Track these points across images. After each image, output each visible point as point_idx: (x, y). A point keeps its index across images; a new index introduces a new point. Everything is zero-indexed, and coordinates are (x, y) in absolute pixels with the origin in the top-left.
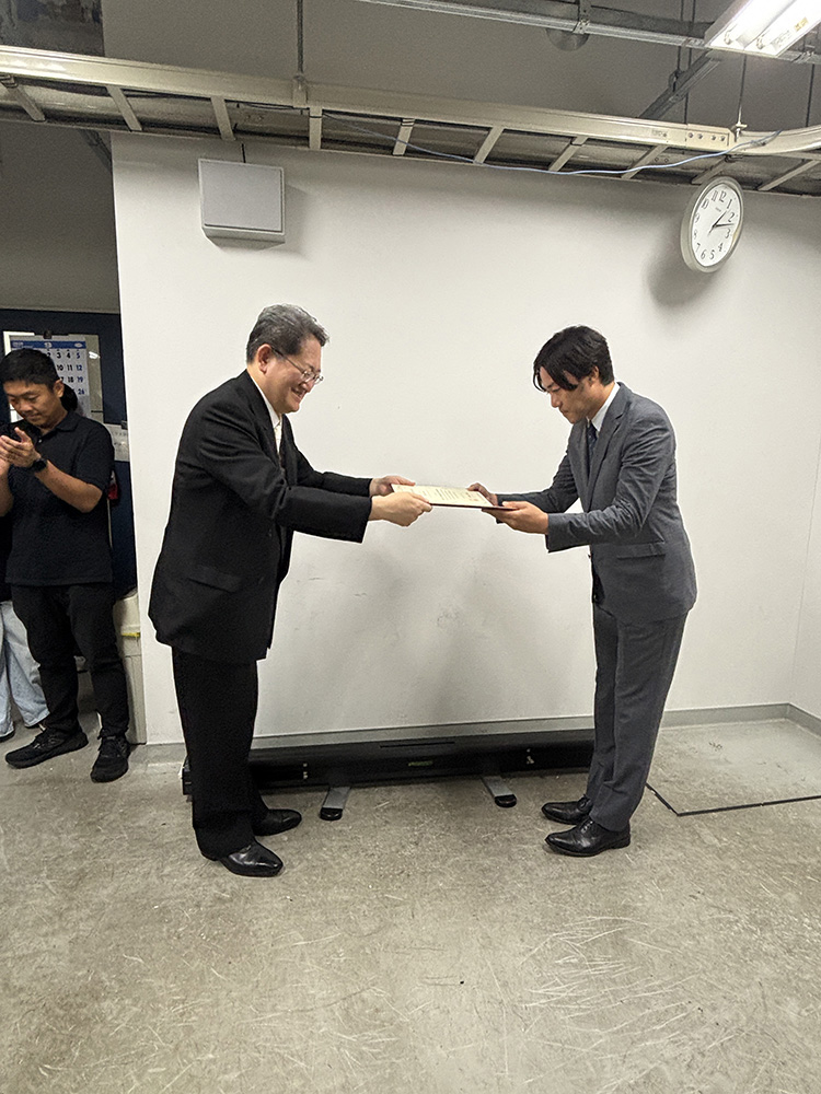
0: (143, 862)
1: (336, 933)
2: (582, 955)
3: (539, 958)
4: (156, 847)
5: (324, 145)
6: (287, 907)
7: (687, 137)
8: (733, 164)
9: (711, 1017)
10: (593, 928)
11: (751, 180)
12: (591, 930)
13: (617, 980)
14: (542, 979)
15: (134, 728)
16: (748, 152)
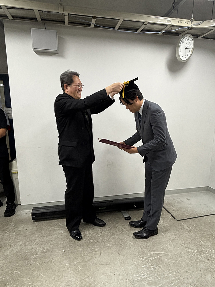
0: (20, 241)
1: (78, 261)
2: (150, 264)
3: (137, 266)
4: (24, 236)
5: (69, 24)
6: (63, 253)
7: (178, 22)
8: (191, 30)
9: (186, 281)
10: (153, 256)
11: (196, 35)
12: (152, 257)
13: (160, 271)
14: (138, 272)
15: (17, 200)
16: (195, 27)
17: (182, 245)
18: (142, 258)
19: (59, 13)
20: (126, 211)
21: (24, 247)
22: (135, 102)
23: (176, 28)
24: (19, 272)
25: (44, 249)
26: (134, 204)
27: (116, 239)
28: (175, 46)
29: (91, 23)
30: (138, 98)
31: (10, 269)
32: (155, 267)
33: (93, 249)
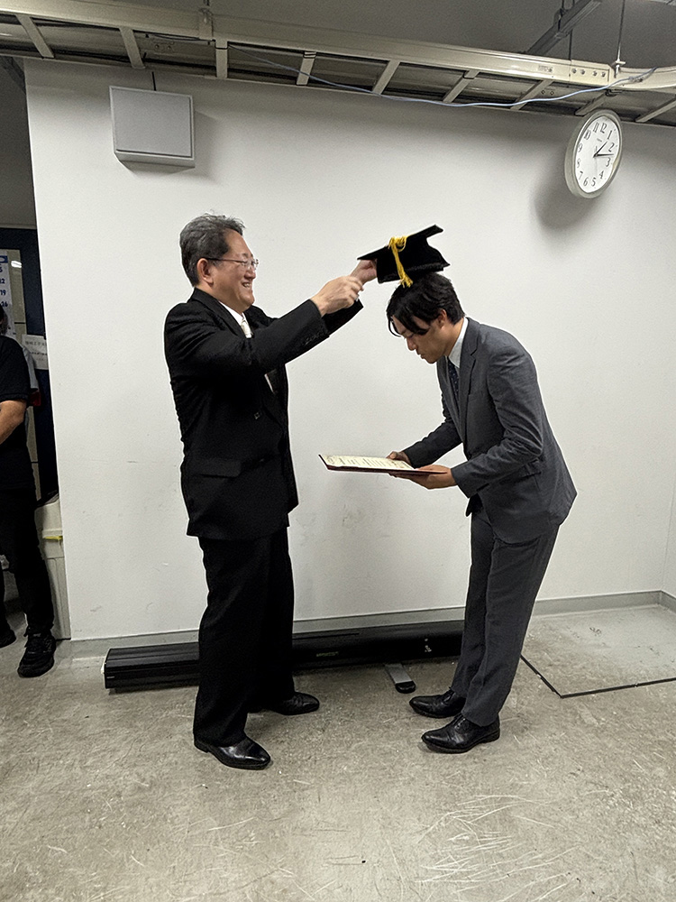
0: (67, 754)
1: (248, 817)
2: (473, 833)
3: (433, 836)
4: (80, 739)
5: (230, 74)
6: (202, 794)
7: (571, 73)
8: (612, 98)
9: (587, 887)
10: (484, 806)
11: (629, 112)
12: (481, 809)
13: (505, 855)
14: (437, 857)
16: (626, 87)
17: (574, 774)
18: (449, 813)
19: (198, 39)
20: (400, 666)
21: (80, 773)
22: (437, 328)
23: (568, 90)
24: (63, 850)
25: (143, 780)
26: (427, 643)
27: (370, 751)
28: (564, 147)
29: (298, 73)
30: (445, 316)
31: (36, 839)
32: (490, 841)
33: (296, 783)
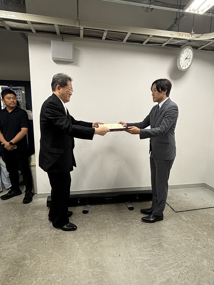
0: (37, 224)
1: (87, 243)
2: (151, 249)
3: (140, 249)
5: (84, 37)
6: (74, 236)
7: (179, 35)
8: (191, 43)
9: (184, 265)
10: (154, 242)
11: (196, 47)
12: (153, 242)
13: (160, 255)
14: (140, 255)
15: (34, 190)
16: (195, 39)
17: (180, 233)
18: (144, 243)
19: (75, 27)
20: (129, 203)
21: (40, 230)
23: (178, 40)
24: (36, 250)
25: (58, 232)
26: (137, 196)
27: (121, 225)
28: (177, 56)
29: (103, 36)
31: (28, 247)
32: (156, 251)
33: (100, 234)
